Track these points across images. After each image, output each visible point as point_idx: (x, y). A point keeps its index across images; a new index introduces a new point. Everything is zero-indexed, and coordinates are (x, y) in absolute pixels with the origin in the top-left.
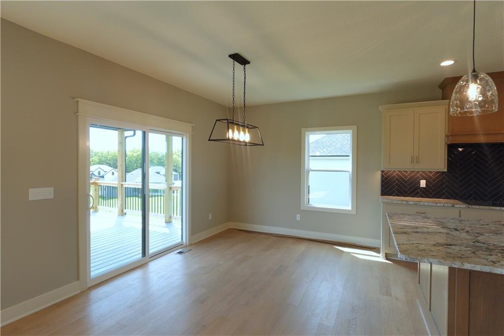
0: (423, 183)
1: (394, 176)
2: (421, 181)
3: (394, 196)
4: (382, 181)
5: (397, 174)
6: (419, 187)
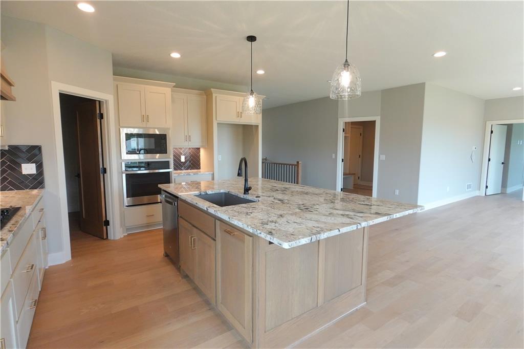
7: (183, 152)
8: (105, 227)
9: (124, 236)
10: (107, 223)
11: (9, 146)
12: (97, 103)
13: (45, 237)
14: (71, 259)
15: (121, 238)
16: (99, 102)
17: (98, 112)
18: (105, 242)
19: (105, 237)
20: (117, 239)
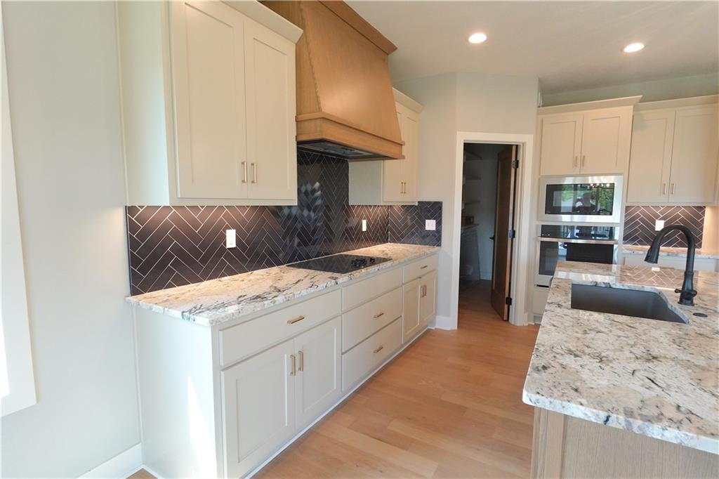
0: (231, 239)
1: (167, 226)
2: (228, 231)
3: (170, 286)
4: (132, 244)
5: (174, 217)
6: (223, 249)
7: (662, 213)
8: (506, 306)
9: (529, 325)
10: (509, 301)
11: (419, 202)
12: (514, 148)
13: (424, 294)
14: (456, 328)
15: (523, 326)
16: (517, 146)
17: (514, 159)
18: (504, 324)
19: (505, 318)
20: (518, 325)
